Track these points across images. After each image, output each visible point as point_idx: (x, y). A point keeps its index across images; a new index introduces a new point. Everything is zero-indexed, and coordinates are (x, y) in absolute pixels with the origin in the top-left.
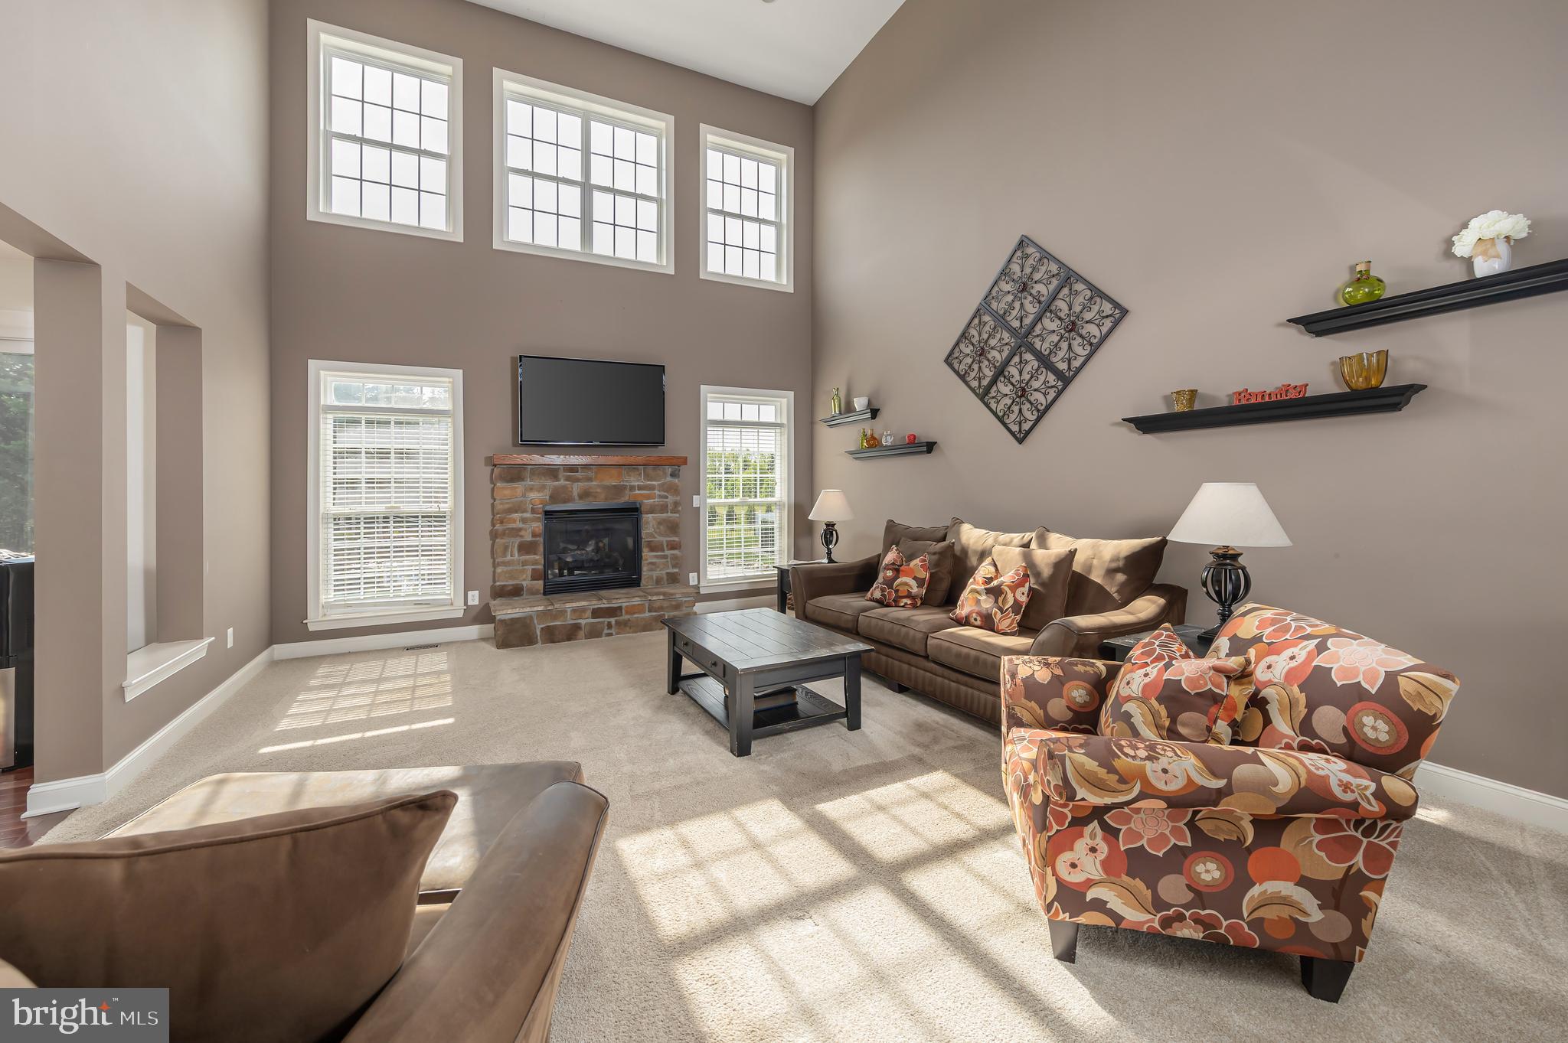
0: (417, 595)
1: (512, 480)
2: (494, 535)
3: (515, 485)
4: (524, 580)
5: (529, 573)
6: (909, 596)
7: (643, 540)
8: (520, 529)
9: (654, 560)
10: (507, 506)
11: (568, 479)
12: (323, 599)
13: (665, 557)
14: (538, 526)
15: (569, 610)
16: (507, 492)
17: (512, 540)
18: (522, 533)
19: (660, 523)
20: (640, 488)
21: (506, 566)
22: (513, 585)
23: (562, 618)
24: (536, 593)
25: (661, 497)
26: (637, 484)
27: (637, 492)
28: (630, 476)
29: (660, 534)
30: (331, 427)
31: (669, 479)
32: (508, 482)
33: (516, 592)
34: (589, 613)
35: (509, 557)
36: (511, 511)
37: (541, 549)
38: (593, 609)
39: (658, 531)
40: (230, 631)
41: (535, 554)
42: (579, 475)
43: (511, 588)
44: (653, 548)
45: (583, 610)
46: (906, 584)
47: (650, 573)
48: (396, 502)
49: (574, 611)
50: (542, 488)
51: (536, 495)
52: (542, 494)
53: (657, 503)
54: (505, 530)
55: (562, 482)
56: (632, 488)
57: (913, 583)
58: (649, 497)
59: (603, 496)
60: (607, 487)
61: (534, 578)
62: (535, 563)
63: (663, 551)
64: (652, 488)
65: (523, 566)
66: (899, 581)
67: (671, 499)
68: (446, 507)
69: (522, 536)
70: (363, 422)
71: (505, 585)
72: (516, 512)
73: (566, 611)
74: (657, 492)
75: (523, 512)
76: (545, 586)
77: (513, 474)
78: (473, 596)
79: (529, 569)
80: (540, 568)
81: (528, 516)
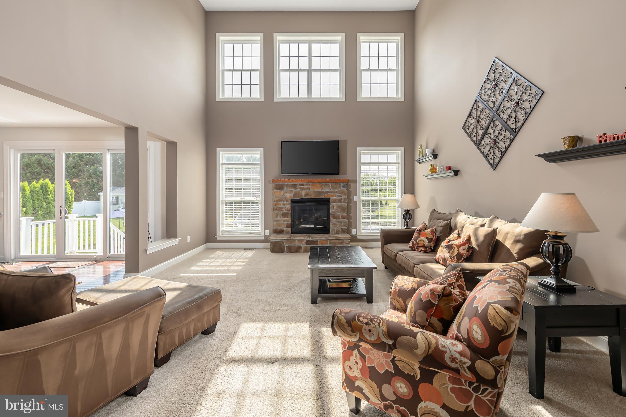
0: (250, 230)
1: (279, 189)
2: (274, 209)
3: (281, 191)
4: (284, 227)
5: (286, 225)
6: (423, 246)
7: (331, 214)
8: (282, 208)
9: (335, 223)
10: (278, 199)
11: (300, 188)
12: (221, 229)
13: (340, 222)
14: (289, 207)
15: (297, 240)
16: (278, 193)
17: (280, 212)
18: (283, 209)
19: (338, 207)
20: (330, 192)
21: (277, 221)
22: (280, 229)
23: (294, 243)
24: (288, 233)
25: (338, 196)
26: (328, 190)
27: (328, 194)
28: (325, 187)
29: (338, 212)
30: (224, 171)
31: (342, 188)
32: (278, 190)
33: (281, 232)
34: (304, 242)
35: (278, 218)
36: (279, 201)
37: (290, 216)
38: (306, 241)
39: (337, 210)
40: (189, 237)
41: (287, 218)
42: (305, 187)
43: (279, 230)
44: (335, 218)
45: (302, 241)
46: (422, 240)
47: (334, 228)
48: (244, 197)
49: (299, 241)
50: (291, 192)
51: (288, 194)
52: (290, 194)
53: (336, 199)
54: (277, 208)
55: (298, 190)
56: (326, 192)
57: (426, 240)
58: (333, 196)
59: (314, 195)
60: (314, 192)
61: (287, 227)
62: (288, 221)
63: (340, 219)
64: (335, 192)
65: (283, 222)
66: (419, 239)
67: (343, 197)
68: (259, 199)
69: (283, 211)
70: (234, 169)
71: (277, 229)
72: (281, 201)
74: (337, 194)
75: (283, 201)
76: (292, 230)
77: (280, 187)
78: (267, 232)
79: (286, 223)
80: (290, 223)
81: (285, 202)
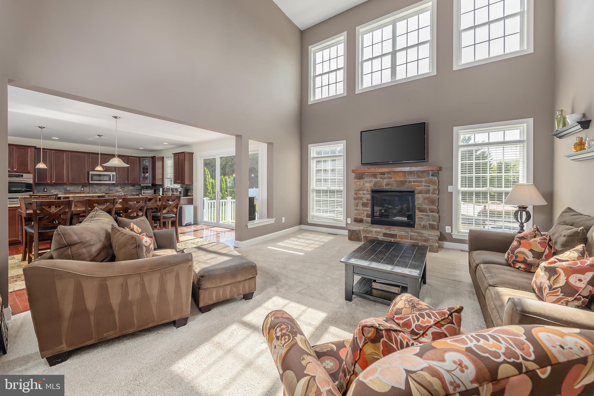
0: (335, 217)
1: (359, 179)
2: (355, 199)
3: (361, 180)
4: (363, 217)
5: (365, 214)
6: (524, 262)
7: (416, 206)
8: (362, 197)
9: (422, 216)
10: (358, 188)
11: (381, 178)
12: (312, 214)
13: (428, 216)
14: (369, 197)
15: (374, 231)
16: (358, 183)
17: (360, 201)
18: (363, 199)
19: (425, 199)
20: (414, 182)
21: (358, 211)
22: (360, 218)
23: (371, 234)
24: (368, 223)
25: (425, 186)
26: (412, 180)
27: (413, 183)
28: (409, 176)
29: (425, 204)
30: (315, 164)
31: (431, 177)
32: (358, 179)
33: (361, 221)
34: (381, 234)
35: (359, 208)
36: (359, 190)
37: (370, 205)
38: (384, 233)
39: (423, 202)
40: (283, 218)
41: (368, 207)
42: (386, 176)
43: (359, 219)
44: (421, 211)
45: (379, 232)
46: (523, 253)
47: (420, 222)
48: (330, 186)
49: (376, 232)
50: (371, 181)
51: (368, 184)
52: (370, 184)
53: (423, 189)
54: (357, 197)
55: (379, 179)
56: (410, 182)
57: (530, 254)
58: (418, 186)
59: (395, 185)
60: (397, 181)
61: (367, 216)
62: (367, 211)
63: (427, 212)
64: (421, 182)
65: (363, 211)
66: (518, 250)
67: (432, 187)
68: (342, 188)
69: (363, 200)
70: (322, 161)
71: (357, 218)
72: (361, 191)
73: (373, 232)
74: (424, 184)
75: (363, 191)
76: (372, 220)
77: (360, 176)
78: (349, 220)
79: (366, 213)
80: (370, 213)
81: (365, 192)
